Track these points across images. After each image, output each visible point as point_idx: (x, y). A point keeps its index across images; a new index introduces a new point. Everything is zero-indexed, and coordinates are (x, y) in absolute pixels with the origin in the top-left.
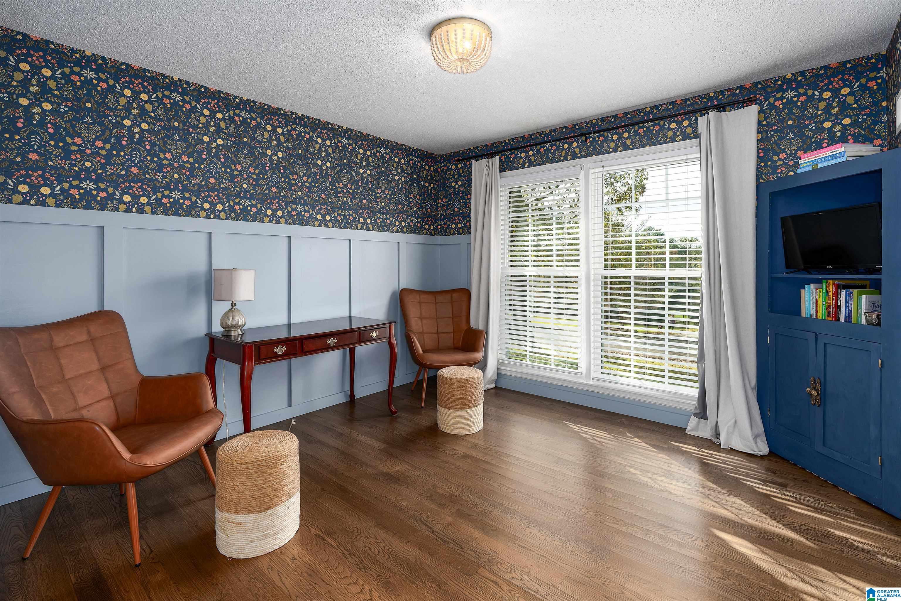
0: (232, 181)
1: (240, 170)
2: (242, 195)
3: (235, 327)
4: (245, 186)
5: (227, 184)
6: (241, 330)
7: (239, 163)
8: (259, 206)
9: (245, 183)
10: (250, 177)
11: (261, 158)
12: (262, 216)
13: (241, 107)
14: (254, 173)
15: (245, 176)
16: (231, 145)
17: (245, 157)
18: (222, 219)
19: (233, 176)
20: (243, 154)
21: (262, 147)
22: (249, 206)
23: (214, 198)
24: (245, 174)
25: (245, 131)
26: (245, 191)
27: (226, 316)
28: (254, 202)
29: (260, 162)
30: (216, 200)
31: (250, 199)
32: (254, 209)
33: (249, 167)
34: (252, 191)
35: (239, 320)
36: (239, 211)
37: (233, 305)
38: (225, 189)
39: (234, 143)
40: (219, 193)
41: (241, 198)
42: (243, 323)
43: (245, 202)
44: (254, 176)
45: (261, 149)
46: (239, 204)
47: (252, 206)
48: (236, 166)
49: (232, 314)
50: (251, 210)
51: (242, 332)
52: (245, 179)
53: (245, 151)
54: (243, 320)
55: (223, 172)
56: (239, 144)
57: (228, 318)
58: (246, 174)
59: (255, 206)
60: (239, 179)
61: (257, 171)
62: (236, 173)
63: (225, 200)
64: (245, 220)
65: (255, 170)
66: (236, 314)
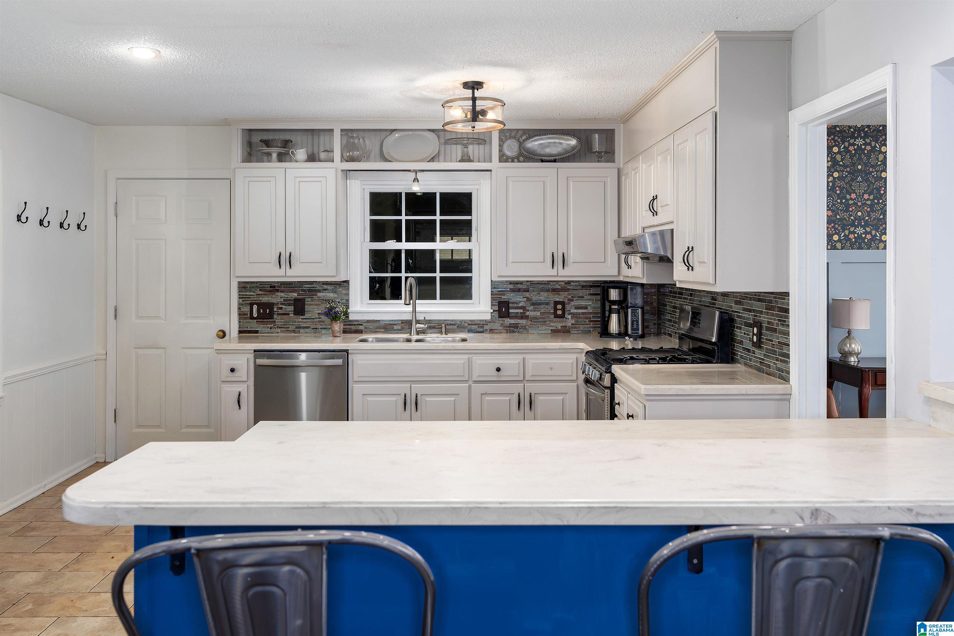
0: (847, 211)
1: (855, 199)
2: (856, 224)
3: (851, 354)
4: (859, 214)
5: (843, 214)
6: (857, 357)
7: (854, 192)
8: (874, 232)
9: (860, 211)
10: (864, 204)
11: (875, 183)
12: (877, 242)
13: (856, 135)
14: (868, 199)
15: (859, 204)
16: (846, 176)
17: (860, 185)
18: (838, 249)
19: (848, 206)
20: (858, 182)
21: (877, 171)
22: (864, 233)
23: (831, 230)
24: (859, 201)
25: (860, 159)
26: (860, 219)
27: (843, 342)
28: (868, 229)
29: (874, 187)
30: (832, 231)
31: (864, 227)
32: (869, 237)
33: (863, 194)
34: (867, 218)
35: (856, 347)
36: (853, 240)
37: (849, 332)
38: (840, 220)
39: (849, 173)
40: (835, 225)
41: (856, 227)
42: (859, 351)
43: (860, 230)
44: (869, 202)
45: (875, 173)
46: (854, 233)
47: (866, 233)
48: (850, 195)
49: (849, 341)
50: (865, 238)
51: (858, 359)
52: (860, 207)
53: (860, 179)
54: (859, 347)
55: (839, 203)
56: (854, 173)
57: (845, 345)
58: (861, 201)
59: (870, 233)
60: (854, 208)
61: (871, 197)
62: (851, 202)
63: (841, 230)
64: (860, 248)
65: (869, 196)
66: (853, 341)
